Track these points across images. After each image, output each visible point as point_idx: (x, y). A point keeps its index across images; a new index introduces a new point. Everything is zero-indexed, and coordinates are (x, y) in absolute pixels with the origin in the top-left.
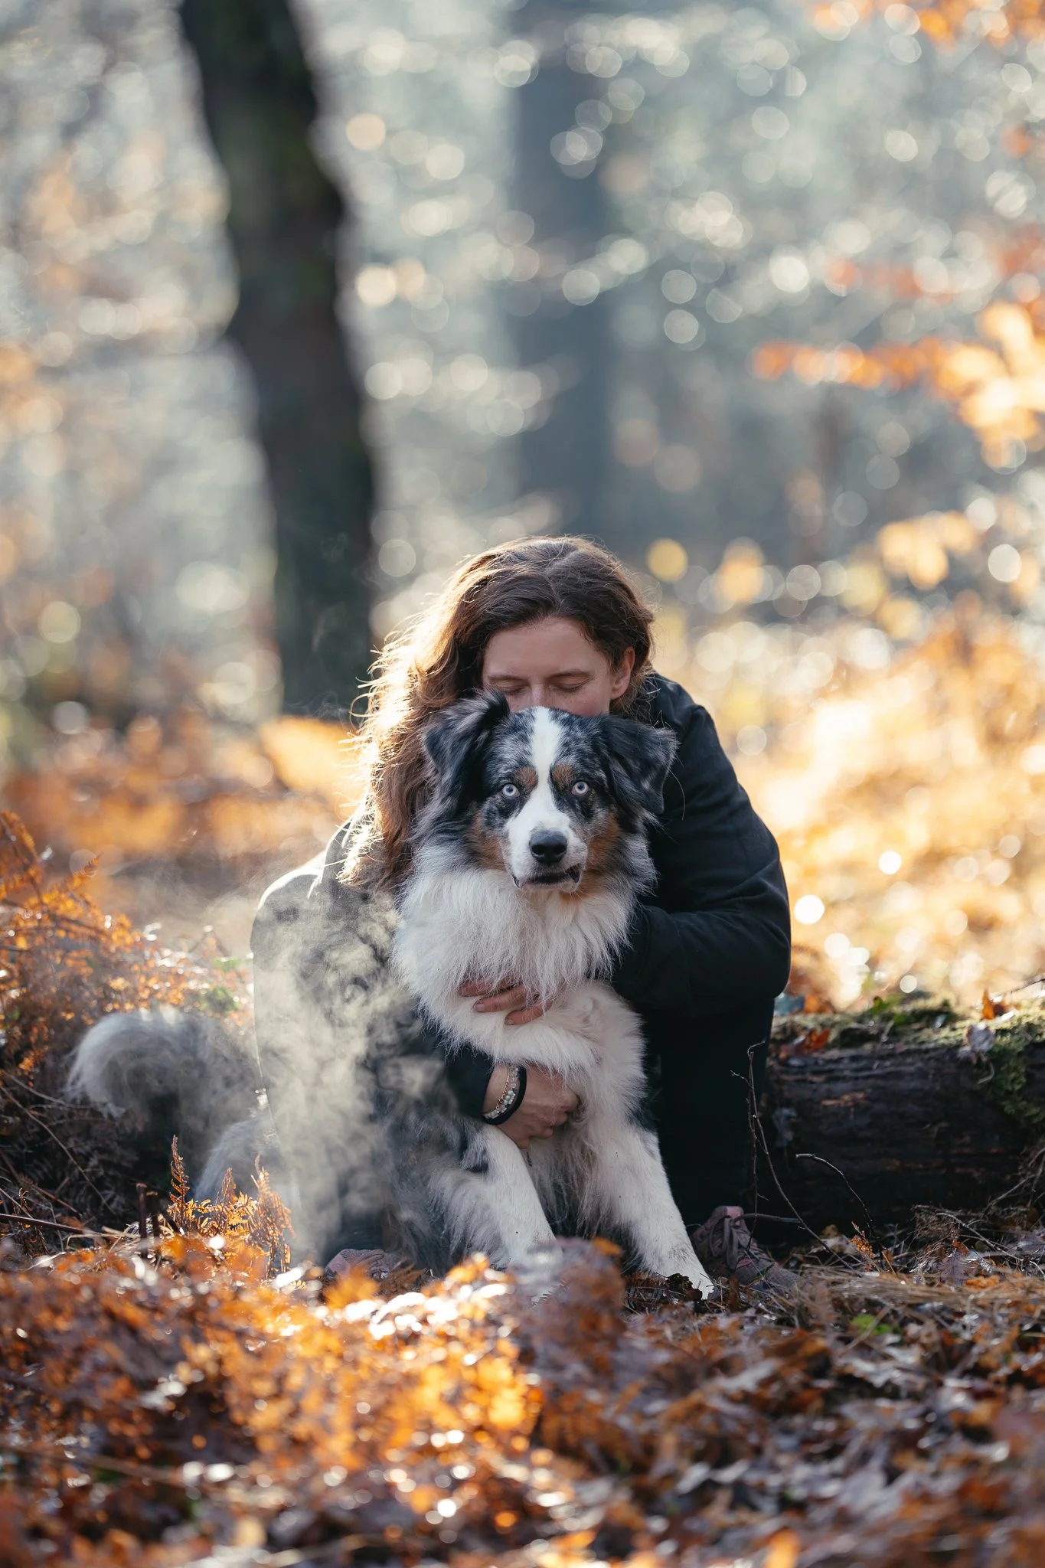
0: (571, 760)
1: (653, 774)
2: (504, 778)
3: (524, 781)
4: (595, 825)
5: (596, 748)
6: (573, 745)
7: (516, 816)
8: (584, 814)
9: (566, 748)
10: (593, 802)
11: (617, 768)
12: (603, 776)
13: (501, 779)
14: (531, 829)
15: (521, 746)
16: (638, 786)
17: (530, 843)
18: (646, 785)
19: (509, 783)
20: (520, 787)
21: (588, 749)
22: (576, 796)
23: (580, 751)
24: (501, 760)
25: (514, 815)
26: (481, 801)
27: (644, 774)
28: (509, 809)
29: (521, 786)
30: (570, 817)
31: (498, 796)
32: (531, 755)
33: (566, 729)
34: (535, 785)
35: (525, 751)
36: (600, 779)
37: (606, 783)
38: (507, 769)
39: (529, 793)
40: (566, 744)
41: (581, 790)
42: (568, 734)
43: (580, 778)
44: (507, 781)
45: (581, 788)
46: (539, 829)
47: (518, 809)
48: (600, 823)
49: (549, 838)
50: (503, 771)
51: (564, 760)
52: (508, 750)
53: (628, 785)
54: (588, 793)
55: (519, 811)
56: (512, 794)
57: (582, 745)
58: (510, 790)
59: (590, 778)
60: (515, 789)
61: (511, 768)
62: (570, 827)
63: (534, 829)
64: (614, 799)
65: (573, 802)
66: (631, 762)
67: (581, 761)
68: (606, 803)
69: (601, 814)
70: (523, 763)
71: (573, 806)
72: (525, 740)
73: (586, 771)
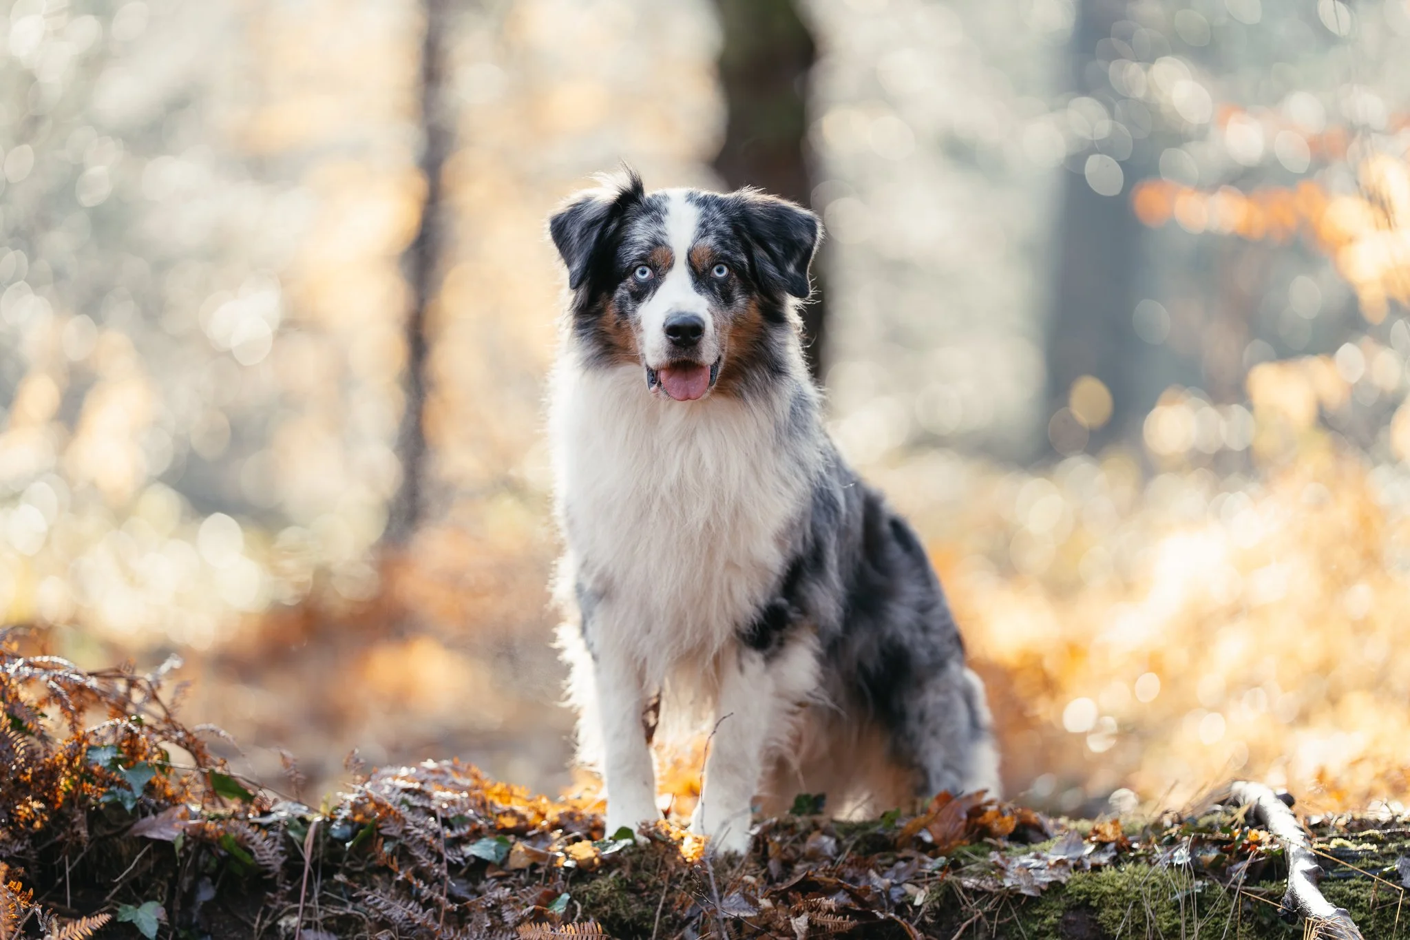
0: (710, 241)
1: (798, 258)
2: (637, 260)
3: (659, 262)
4: (735, 313)
5: (737, 230)
6: (710, 225)
7: (650, 300)
8: (723, 298)
9: (704, 229)
10: (734, 286)
11: (759, 253)
12: (745, 260)
13: (633, 261)
14: (667, 310)
15: (654, 228)
16: (782, 271)
17: (664, 325)
18: (791, 269)
19: (642, 265)
20: (654, 268)
21: (729, 231)
22: (716, 280)
23: (719, 233)
24: (632, 244)
25: (647, 298)
26: (612, 289)
27: (788, 257)
28: (640, 294)
29: (656, 267)
30: (709, 300)
31: (630, 280)
32: (666, 234)
33: (702, 209)
34: (670, 266)
35: (659, 232)
36: (742, 263)
37: (747, 267)
38: (638, 250)
39: (664, 275)
40: (703, 225)
41: (721, 274)
42: (705, 215)
43: (718, 260)
44: (640, 263)
45: (720, 271)
46: (674, 311)
47: (652, 291)
48: (740, 310)
49: (686, 318)
50: (635, 253)
51: (702, 242)
52: (640, 232)
53: (771, 270)
54: (728, 277)
55: (654, 294)
56: (646, 276)
57: (721, 226)
58: (643, 273)
59: (731, 261)
60: (649, 271)
61: (642, 249)
62: (708, 309)
63: (670, 310)
64: (755, 285)
65: (713, 285)
66: (773, 246)
67: (722, 243)
68: (747, 290)
69: (740, 300)
70: (656, 243)
71: (712, 289)
72: (658, 220)
73: (726, 252)
